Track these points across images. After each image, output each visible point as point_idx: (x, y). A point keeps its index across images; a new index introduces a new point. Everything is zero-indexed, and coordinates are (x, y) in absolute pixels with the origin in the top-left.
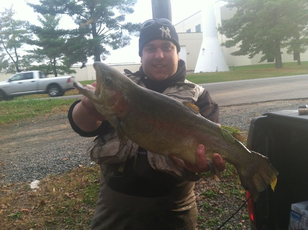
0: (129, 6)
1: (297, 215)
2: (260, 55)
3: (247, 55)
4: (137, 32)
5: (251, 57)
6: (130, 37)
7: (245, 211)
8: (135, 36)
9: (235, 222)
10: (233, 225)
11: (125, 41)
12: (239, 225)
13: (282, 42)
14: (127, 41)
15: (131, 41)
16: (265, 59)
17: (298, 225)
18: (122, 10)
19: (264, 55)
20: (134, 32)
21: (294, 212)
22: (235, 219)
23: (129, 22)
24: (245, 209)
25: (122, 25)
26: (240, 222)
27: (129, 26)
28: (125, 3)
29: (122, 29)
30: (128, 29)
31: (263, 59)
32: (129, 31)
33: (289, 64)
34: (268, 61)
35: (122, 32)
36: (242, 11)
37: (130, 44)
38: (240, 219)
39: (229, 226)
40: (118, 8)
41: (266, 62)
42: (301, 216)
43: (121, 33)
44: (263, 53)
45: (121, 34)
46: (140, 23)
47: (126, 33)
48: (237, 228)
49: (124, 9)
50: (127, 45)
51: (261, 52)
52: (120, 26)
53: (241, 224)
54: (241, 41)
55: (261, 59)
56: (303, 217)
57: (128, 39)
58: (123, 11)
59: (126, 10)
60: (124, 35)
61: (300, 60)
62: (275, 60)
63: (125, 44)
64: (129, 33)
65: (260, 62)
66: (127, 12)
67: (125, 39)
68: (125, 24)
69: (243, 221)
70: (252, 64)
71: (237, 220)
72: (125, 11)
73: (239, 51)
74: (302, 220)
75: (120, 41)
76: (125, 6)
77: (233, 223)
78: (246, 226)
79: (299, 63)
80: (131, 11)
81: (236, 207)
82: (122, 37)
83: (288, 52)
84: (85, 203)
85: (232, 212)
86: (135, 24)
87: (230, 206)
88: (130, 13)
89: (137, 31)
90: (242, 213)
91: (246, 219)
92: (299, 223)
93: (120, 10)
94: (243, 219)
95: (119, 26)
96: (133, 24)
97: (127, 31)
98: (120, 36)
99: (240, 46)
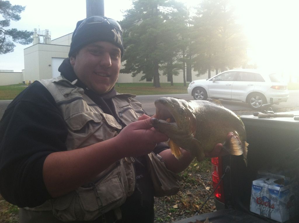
0: (15, 12)
1: (258, 188)
2: (141, 74)
3: (130, 73)
4: (22, 40)
5: (134, 75)
6: (14, 44)
7: (169, 205)
8: (20, 43)
9: (163, 215)
10: (163, 218)
11: (8, 47)
12: (167, 217)
13: (160, 65)
14: (11, 47)
15: (15, 48)
16: (144, 79)
17: (259, 194)
18: (6, 15)
19: (144, 75)
20: (19, 39)
21: (255, 186)
22: (163, 213)
23: (14, 28)
24: (169, 204)
25: (6, 31)
26: (168, 215)
27: (14, 32)
28: (11, 8)
29: (6, 35)
30: (12, 36)
31: (143, 79)
32: (13, 38)
33: (165, 84)
34: (147, 81)
35: (6, 38)
36: (128, 33)
37: (13, 51)
38: (167, 212)
39: (160, 219)
40: (3, 12)
41: (145, 81)
42: (262, 188)
43: (4, 38)
44: (143, 73)
45: (4, 40)
46: (26, 31)
47: (9, 39)
48: (167, 220)
49: (9, 15)
50: (10, 51)
51: (142, 72)
52: (4, 31)
53: (169, 216)
54: (126, 61)
55: (141, 78)
56: (263, 188)
57: (12, 45)
58: (8, 17)
59: (12, 16)
60: (7, 41)
61: (173, 81)
62: (153, 80)
63: (7, 51)
64: (13, 39)
65: (141, 80)
66: (13, 18)
67: (8, 45)
68: (9, 30)
69: (170, 214)
70: (133, 82)
71: (165, 213)
72: (10, 17)
73: (123, 69)
74: (263, 190)
75: (3, 47)
76: (10, 11)
77: (162, 216)
78: (173, 217)
79: (172, 84)
80: (17, 18)
81: (160, 203)
82: (5, 43)
83: (164, 74)
84: (13, 213)
85: (159, 207)
86: (21, 31)
87: (156, 203)
88: (16, 20)
89: (22, 38)
90: (167, 208)
91: (172, 212)
92: (260, 193)
93: (5, 15)
94: (170, 212)
95: (2, 31)
96: (18, 31)
97: (11, 37)
98: (3, 42)
99: (125, 65)
